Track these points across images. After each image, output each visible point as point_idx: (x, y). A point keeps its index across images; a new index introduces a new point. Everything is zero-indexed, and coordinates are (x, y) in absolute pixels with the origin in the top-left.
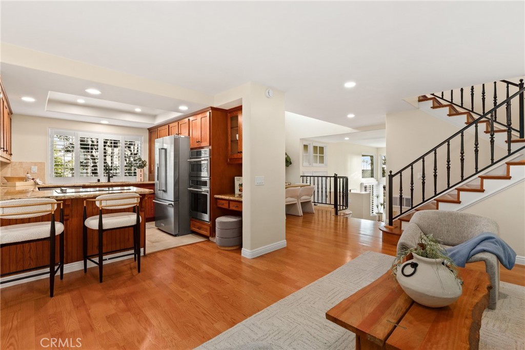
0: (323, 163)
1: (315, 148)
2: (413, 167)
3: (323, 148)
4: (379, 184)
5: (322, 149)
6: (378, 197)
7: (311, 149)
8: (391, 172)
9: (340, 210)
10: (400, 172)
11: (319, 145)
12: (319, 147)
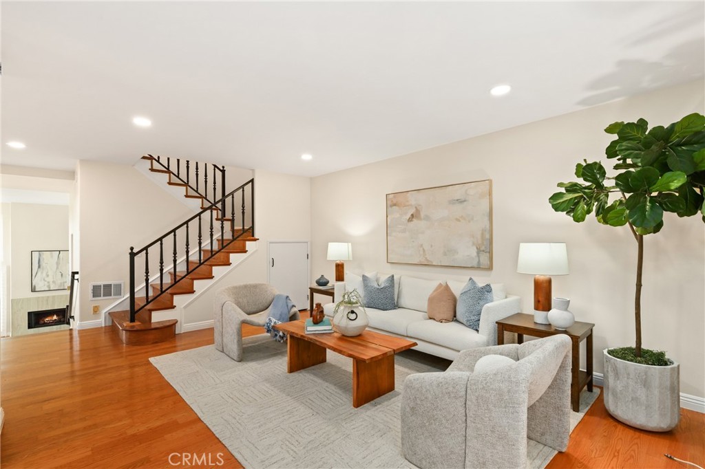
2: (163, 242)
8: (132, 249)
10: (146, 248)
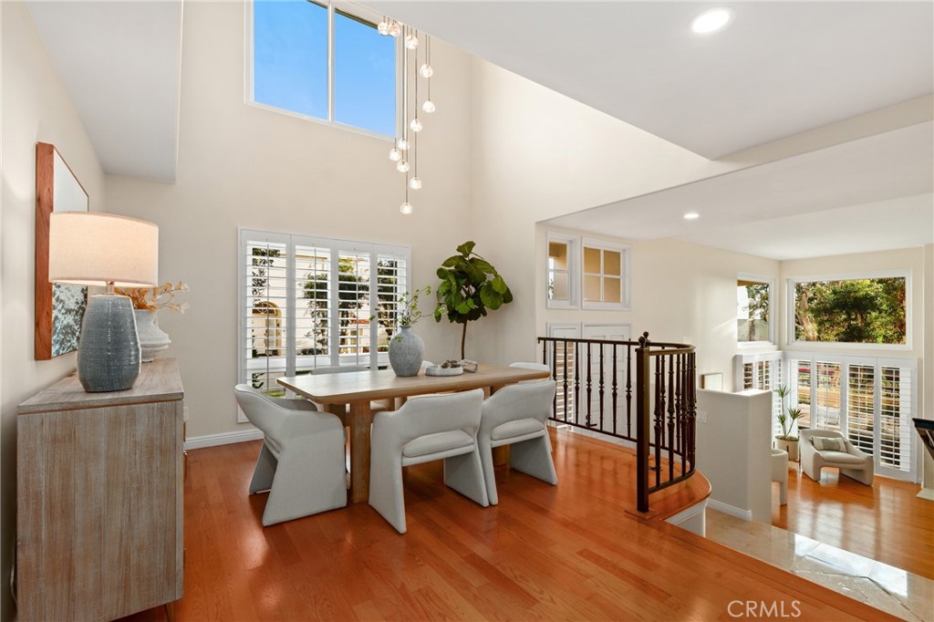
0: (618, 300)
1: (591, 254)
3: (618, 254)
4: (784, 359)
5: (613, 259)
6: (782, 394)
7: (576, 255)
9: (659, 487)
11: (603, 245)
12: (605, 251)
